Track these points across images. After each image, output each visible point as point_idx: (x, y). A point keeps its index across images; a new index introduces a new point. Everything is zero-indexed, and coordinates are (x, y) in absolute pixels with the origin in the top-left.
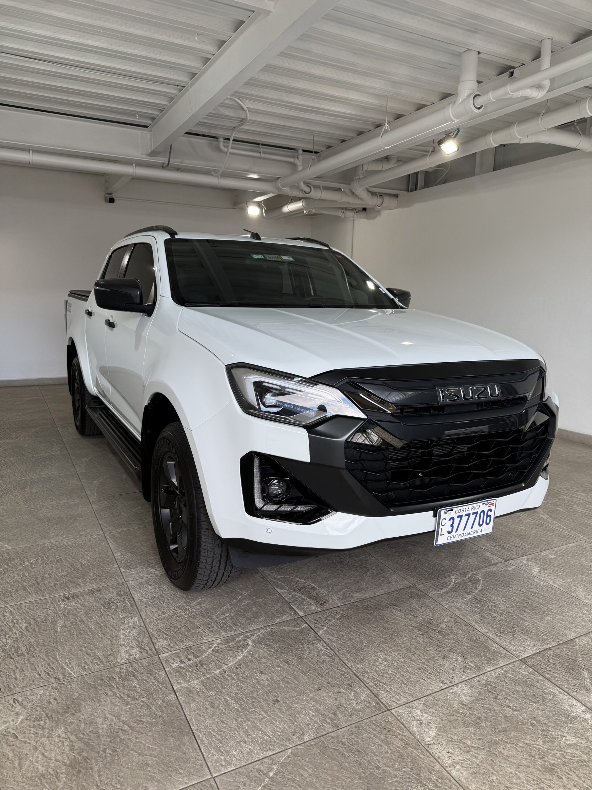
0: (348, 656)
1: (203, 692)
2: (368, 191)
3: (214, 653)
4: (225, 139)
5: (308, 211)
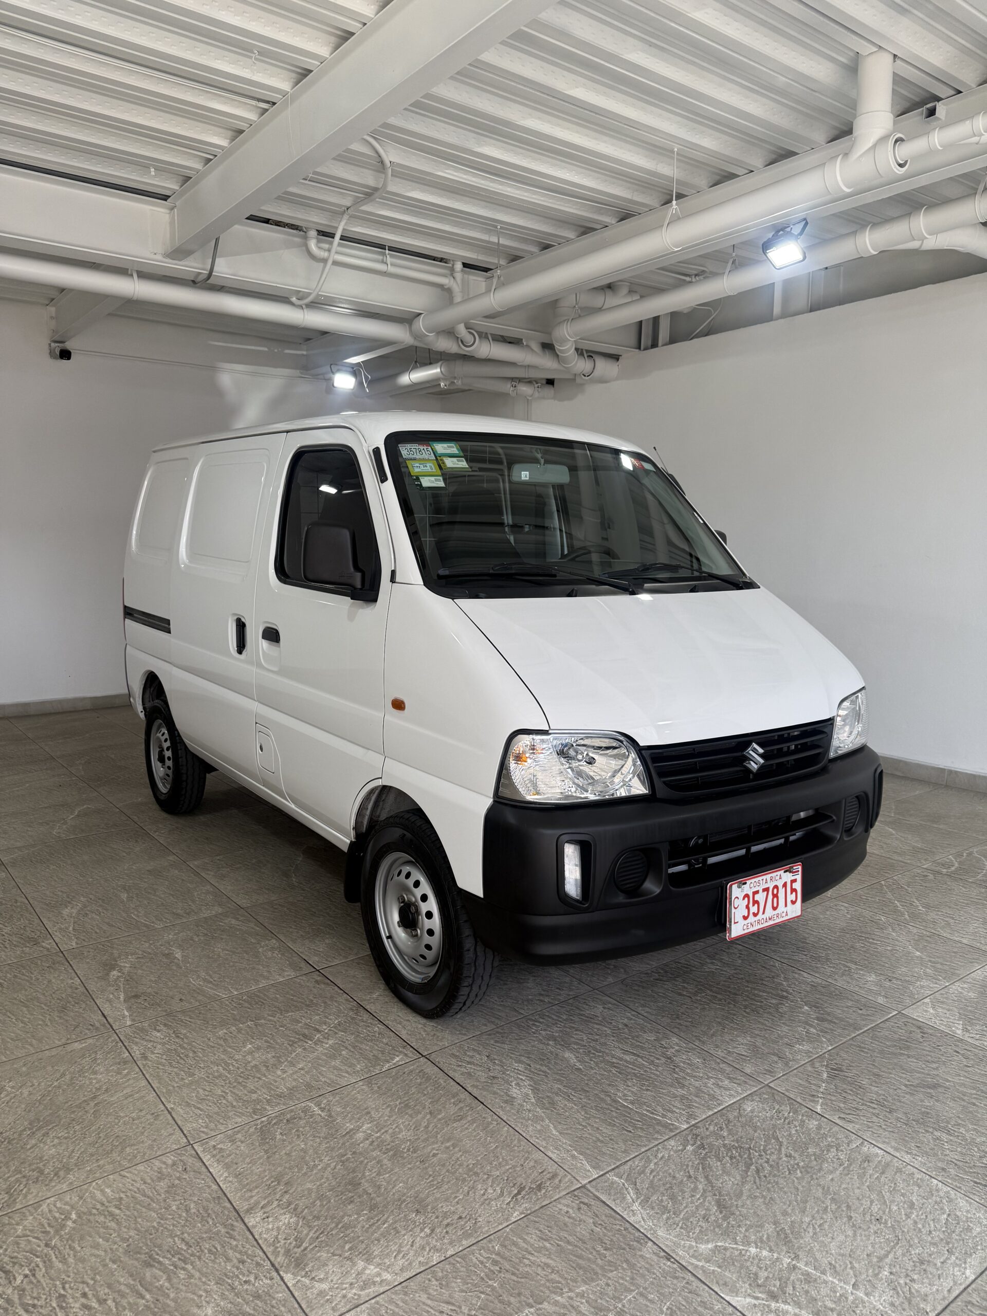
2: (577, 347)
4: (322, 233)
5: (447, 383)
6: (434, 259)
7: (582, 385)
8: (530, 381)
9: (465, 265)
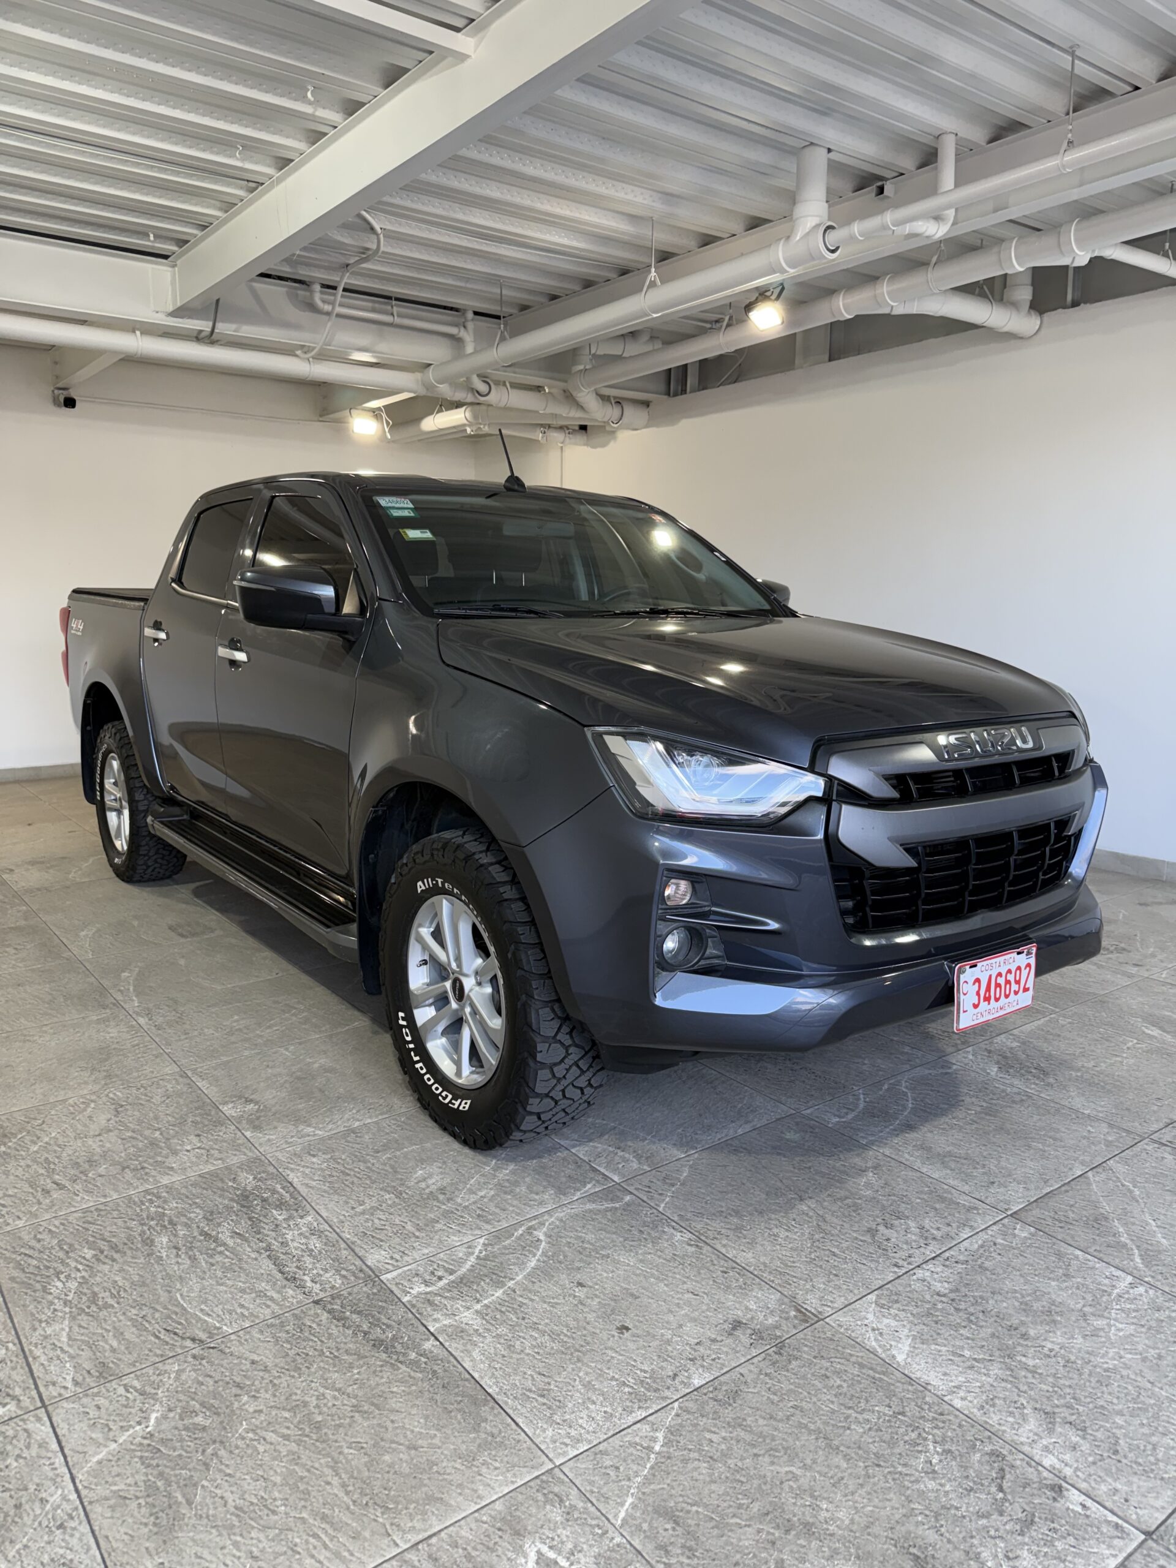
0: (724, 1242)
1: (489, 1330)
2: (597, 394)
3: (482, 1262)
4: (324, 286)
5: (474, 428)
6: (445, 308)
7: (613, 433)
8: (561, 428)
9: (476, 313)
